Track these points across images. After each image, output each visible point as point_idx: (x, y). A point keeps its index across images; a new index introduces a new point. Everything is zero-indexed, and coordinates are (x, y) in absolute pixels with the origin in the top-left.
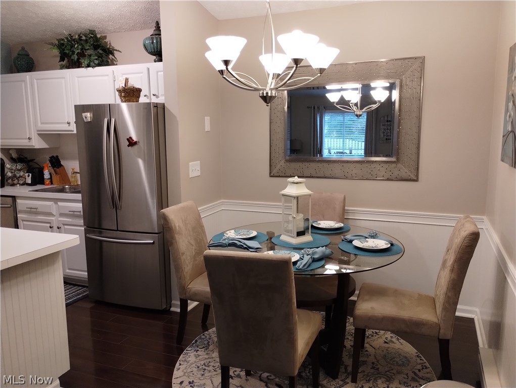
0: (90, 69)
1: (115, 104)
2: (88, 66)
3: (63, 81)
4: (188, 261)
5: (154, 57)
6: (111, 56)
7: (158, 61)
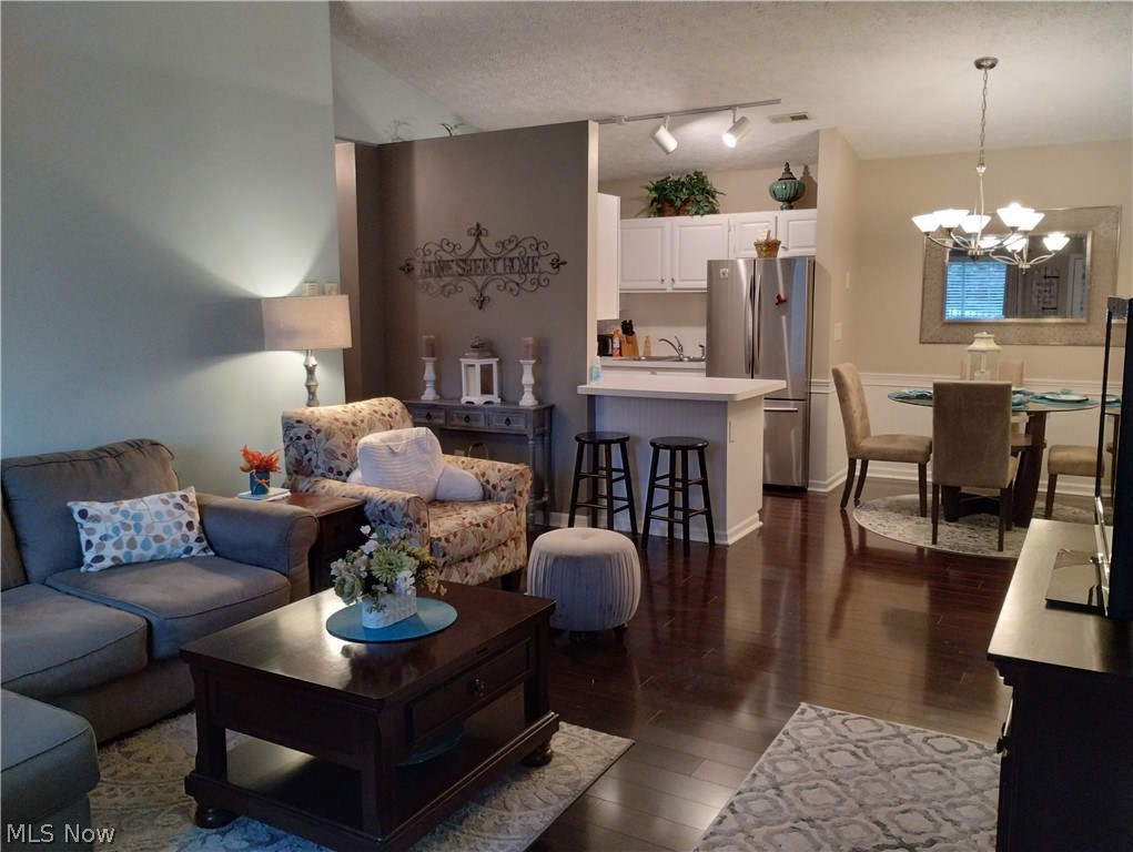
0: (698, 217)
1: (727, 261)
2: (697, 213)
3: (659, 231)
4: (858, 420)
5: (781, 204)
6: (711, 199)
7: (787, 208)
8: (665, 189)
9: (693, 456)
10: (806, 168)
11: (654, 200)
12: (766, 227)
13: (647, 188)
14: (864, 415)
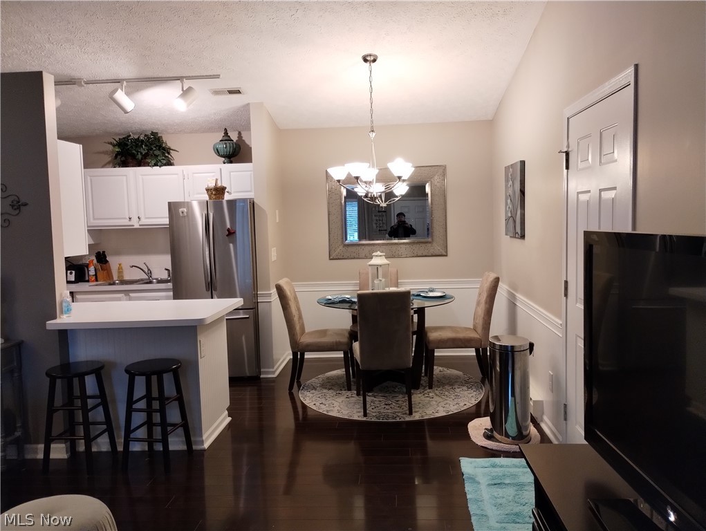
0: (157, 168)
3: (124, 178)
4: (297, 322)
5: (223, 159)
6: (167, 155)
7: (228, 163)
8: (127, 145)
9: (168, 379)
10: (240, 133)
11: (118, 154)
12: (213, 176)
13: (111, 143)
14: (300, 317)
